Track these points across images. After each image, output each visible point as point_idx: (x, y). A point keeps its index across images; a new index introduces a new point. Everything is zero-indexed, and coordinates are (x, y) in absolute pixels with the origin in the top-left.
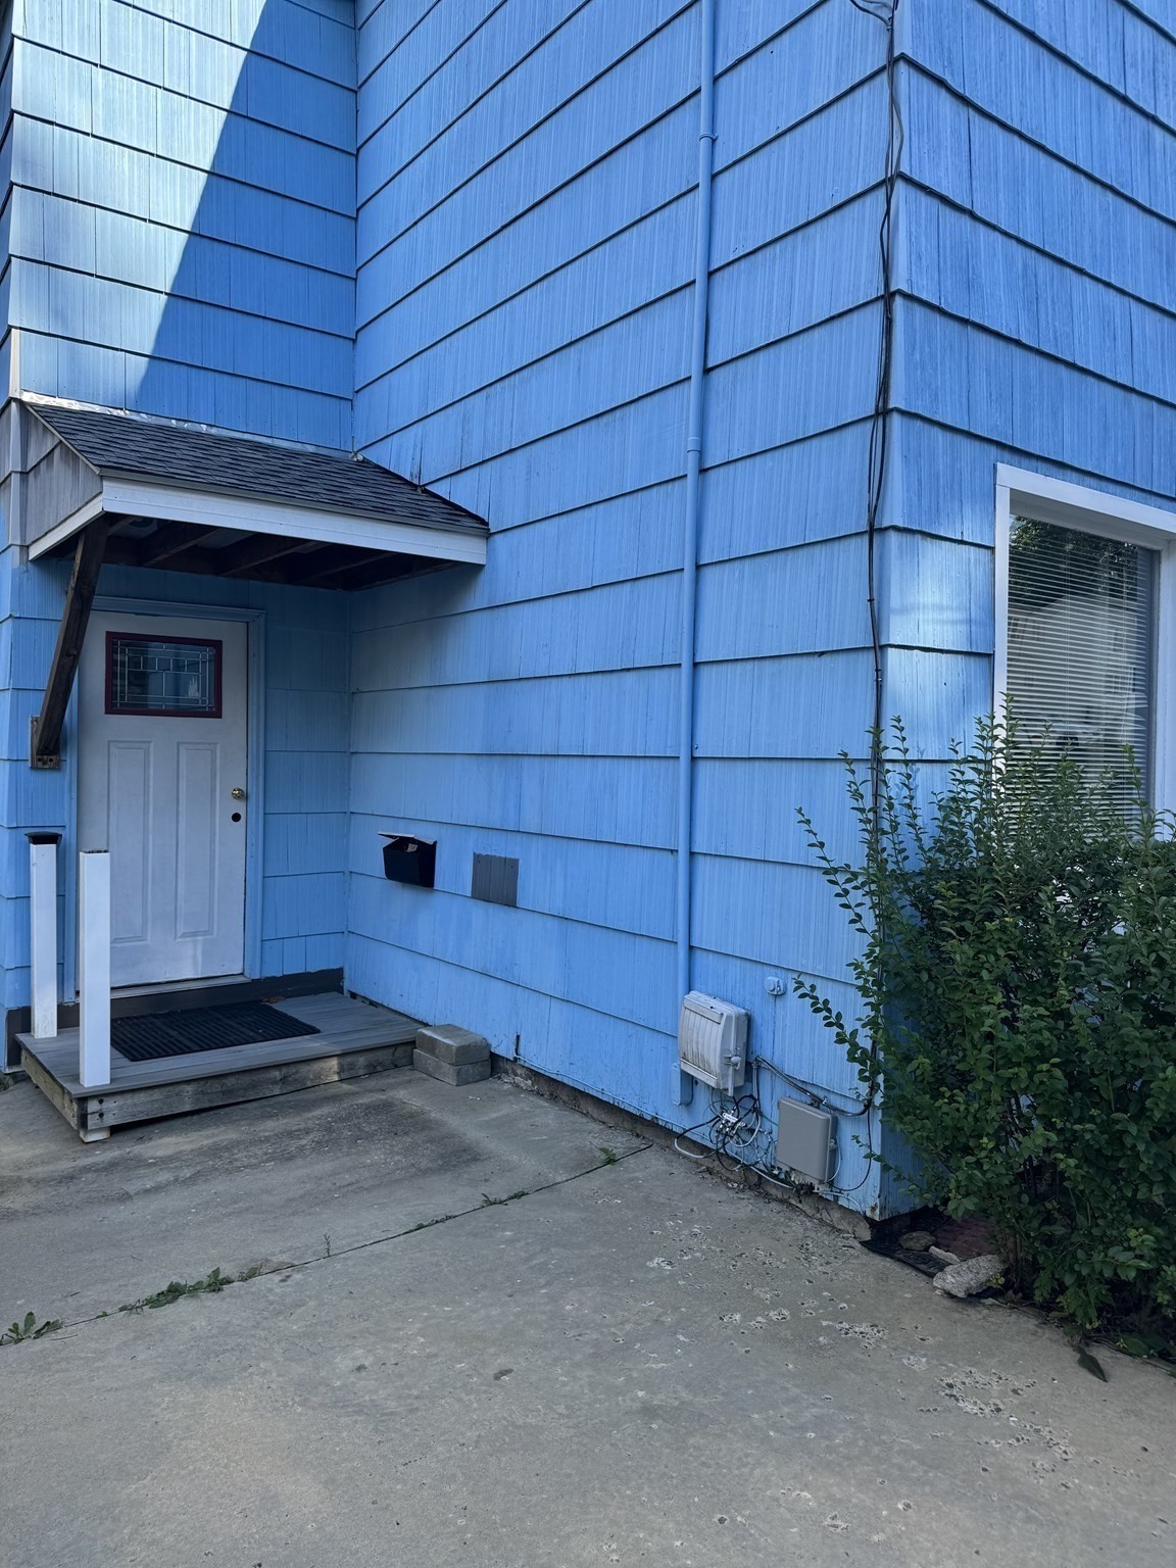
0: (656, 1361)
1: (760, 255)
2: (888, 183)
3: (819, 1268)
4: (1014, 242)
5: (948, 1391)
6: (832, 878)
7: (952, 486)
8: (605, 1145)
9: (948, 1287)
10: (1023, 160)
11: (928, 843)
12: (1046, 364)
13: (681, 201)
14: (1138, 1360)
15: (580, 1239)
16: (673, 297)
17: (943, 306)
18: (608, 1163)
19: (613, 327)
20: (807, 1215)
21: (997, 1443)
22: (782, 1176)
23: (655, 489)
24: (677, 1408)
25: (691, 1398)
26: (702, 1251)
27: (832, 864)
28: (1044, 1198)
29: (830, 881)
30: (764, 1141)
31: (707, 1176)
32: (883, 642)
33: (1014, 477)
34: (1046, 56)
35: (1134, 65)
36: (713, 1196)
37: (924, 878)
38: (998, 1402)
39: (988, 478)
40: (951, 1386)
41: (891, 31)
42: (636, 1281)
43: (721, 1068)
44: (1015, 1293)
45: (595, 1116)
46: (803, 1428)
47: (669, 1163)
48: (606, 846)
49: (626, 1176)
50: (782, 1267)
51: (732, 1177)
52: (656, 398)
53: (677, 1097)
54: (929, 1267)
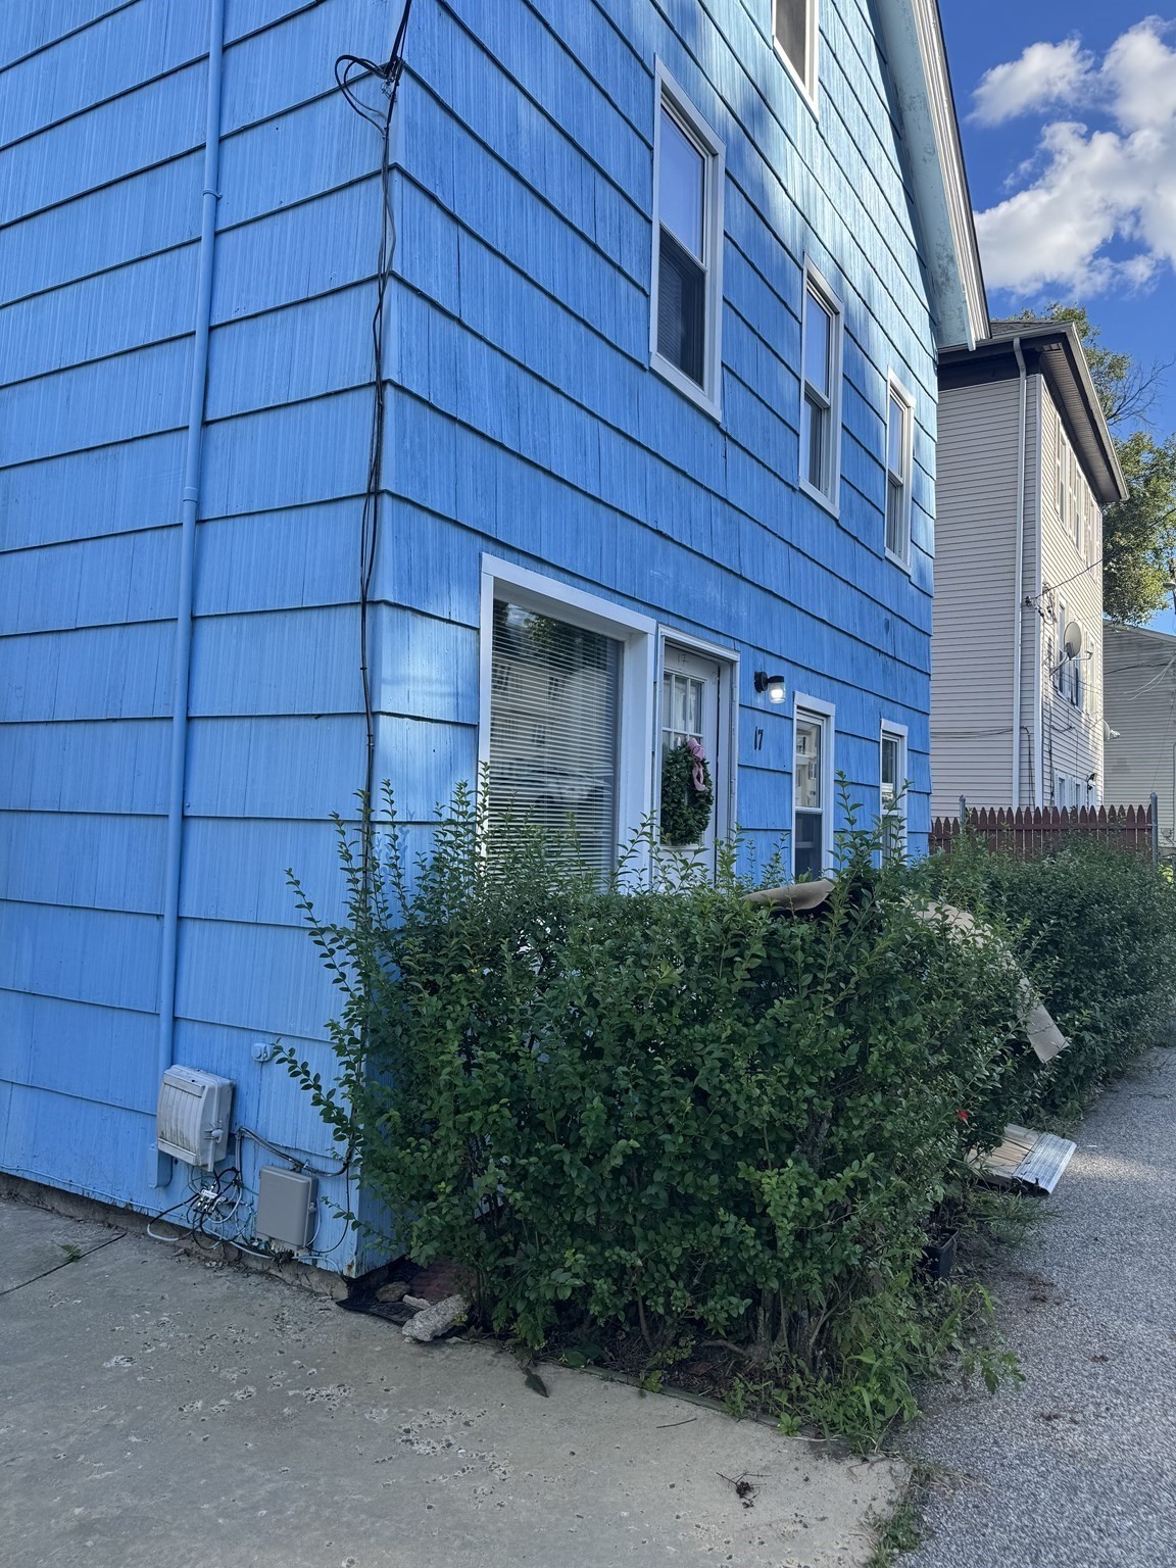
0: (101, 1470)
1: (261, 320)
2: (381, 278)
3: (293, 1337)
4: (498, 354)
5: (404, 1438)
6: (318, 938)
7: (440, 570)
8: (70, 1242)
9: (415, 1333)
10: (508, 282)
11: (410, 902)
12: (526, 468)
13: (183, 250)
14: (577, 1371)
15: (27, 1350)
16: (173, 344)
17: (432, 401)
18: (71, 1261)
19: (107, 362)
20: (286, 1284)
21: (444, 1478)
22: (262, 1247)
23: (149, 533)
24: (118, 1518)
25: (136, 1502)
26: (169, 1341)
27: (319, 925)
28: (502, 1232)
29: (317, 942)
30: (244, 1214)
31: (184, 1258)
32: (375, 709)
33: (496, 567)
34: (528, 196)
35: (603, 219)
36: (189, 1279)
37: (404, 935)
38: (450, 1437)
39: (474, 566)
40: (408, 1431)
41: (386, 139)
42: (88, 1385)
43: (201, 1144)
44: (477, 1328)
45: (62, 1211)
46: (256, 1507)
47: (143, 1251)
48: (83, 911)
49: (91, 1271)
50: (254, 1342)
51: (211, 1256)
52: (152, 441)
53: (153, 1180)
54: (399, 1314)
